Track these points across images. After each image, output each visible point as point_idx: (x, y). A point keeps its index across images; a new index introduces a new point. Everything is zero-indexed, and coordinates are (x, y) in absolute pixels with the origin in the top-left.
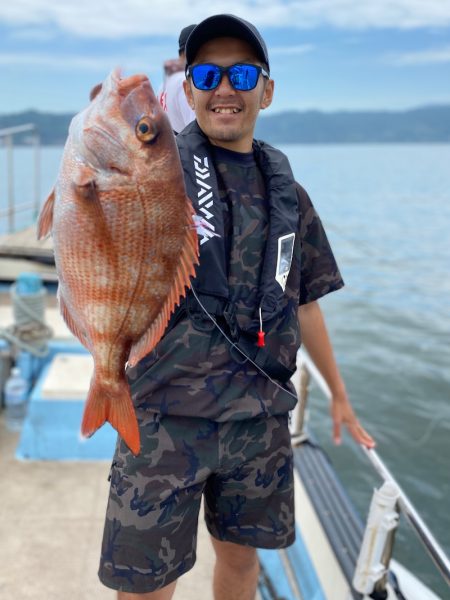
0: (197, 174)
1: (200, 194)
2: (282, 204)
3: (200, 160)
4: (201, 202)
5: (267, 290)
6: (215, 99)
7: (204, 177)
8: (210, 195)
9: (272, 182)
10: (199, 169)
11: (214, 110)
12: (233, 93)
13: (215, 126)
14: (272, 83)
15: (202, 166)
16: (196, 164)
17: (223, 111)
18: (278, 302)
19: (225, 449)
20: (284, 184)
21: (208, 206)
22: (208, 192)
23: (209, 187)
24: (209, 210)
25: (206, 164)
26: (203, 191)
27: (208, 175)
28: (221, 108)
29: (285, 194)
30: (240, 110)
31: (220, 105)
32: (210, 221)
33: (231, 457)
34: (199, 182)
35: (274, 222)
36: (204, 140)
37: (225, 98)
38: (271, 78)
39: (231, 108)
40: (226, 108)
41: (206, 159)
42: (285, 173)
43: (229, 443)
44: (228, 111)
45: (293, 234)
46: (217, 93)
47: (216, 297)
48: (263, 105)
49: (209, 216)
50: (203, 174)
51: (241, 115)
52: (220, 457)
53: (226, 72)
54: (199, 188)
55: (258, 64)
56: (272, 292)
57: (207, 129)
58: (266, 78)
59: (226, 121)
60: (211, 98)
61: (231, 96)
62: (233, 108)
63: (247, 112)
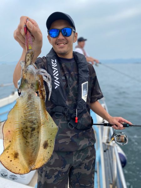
0: (53, 65)
1: (54, 72)
2: (82, 72)
3: (53, 61)
4: (54, 74)
5: (79, 102)
6: (58, 41)
7: (55, 66)
8: (57, 72)
9: (79, 65)
10: (53, 64)
11: (58, 44)
12: (64, 38)
13: (58, 50)
14: (77, 34)
15: (54, 62)
16: (52, 62)
17: (61, 45)
18: (83, 106)
19: (75, 158)
20: (83, 65)
21: (57, 75)
22: (56, 71)
23: (57, 69)
24: (57, 77)
25: (56, 62)
26: (55, 71)
27: (56, 65)
28: (60, 44)
29: (83, 69)
30: (66, 44)
32: (58, 80)
33: (77, 161)
34: (53, 68)
35: (80, 79)
36: (55, 54)
37: (61, 40)
38: (76, 32)
40: (62, 43)
41: (56, 60)
42: (83, 62)
43: (77, 156)
44: (63, 44)
45: (87, 82)
46: (58, 39)
47: (62, 106)
48: (74, 41)
49: (57, 79)
50: (55, 65)
51: (67, 45)
52: (74, 161)
54: (53, 70)
55: (71, 27)
56: (81, 103)
57: (56, 51)
58: (74, 32)
59: (62, 47)
60: (56, 40)
61: (63, 39)
62: (64, 43)
63: (69, 44)
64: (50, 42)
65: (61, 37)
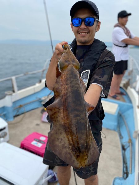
6: (80, 30)
11: (80, 33)
12: (86, 27)
14: (100, 23)
17: (82, 34)
28: (82, 33)
30: (88, 33)
31: (82, 32)
37: (83, 29)
38: (99, 21)
39: (85, 32)
40: (83, 33)
44: (84, 34)
46: (80, 28)
48: (97, 31)
51: (88, 35)
53: (84, 20)
55: (95, 17)
58: (98, 21)
59: (83, 36)
60: (78, 29)
61: (85, 29)
62: (86, 32)
63: (90, 33)
64: (72, 30)
65: (83, 26)
